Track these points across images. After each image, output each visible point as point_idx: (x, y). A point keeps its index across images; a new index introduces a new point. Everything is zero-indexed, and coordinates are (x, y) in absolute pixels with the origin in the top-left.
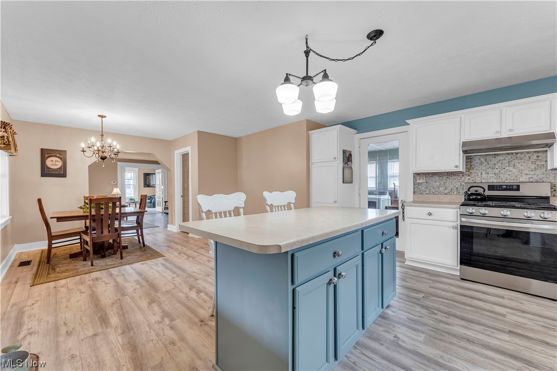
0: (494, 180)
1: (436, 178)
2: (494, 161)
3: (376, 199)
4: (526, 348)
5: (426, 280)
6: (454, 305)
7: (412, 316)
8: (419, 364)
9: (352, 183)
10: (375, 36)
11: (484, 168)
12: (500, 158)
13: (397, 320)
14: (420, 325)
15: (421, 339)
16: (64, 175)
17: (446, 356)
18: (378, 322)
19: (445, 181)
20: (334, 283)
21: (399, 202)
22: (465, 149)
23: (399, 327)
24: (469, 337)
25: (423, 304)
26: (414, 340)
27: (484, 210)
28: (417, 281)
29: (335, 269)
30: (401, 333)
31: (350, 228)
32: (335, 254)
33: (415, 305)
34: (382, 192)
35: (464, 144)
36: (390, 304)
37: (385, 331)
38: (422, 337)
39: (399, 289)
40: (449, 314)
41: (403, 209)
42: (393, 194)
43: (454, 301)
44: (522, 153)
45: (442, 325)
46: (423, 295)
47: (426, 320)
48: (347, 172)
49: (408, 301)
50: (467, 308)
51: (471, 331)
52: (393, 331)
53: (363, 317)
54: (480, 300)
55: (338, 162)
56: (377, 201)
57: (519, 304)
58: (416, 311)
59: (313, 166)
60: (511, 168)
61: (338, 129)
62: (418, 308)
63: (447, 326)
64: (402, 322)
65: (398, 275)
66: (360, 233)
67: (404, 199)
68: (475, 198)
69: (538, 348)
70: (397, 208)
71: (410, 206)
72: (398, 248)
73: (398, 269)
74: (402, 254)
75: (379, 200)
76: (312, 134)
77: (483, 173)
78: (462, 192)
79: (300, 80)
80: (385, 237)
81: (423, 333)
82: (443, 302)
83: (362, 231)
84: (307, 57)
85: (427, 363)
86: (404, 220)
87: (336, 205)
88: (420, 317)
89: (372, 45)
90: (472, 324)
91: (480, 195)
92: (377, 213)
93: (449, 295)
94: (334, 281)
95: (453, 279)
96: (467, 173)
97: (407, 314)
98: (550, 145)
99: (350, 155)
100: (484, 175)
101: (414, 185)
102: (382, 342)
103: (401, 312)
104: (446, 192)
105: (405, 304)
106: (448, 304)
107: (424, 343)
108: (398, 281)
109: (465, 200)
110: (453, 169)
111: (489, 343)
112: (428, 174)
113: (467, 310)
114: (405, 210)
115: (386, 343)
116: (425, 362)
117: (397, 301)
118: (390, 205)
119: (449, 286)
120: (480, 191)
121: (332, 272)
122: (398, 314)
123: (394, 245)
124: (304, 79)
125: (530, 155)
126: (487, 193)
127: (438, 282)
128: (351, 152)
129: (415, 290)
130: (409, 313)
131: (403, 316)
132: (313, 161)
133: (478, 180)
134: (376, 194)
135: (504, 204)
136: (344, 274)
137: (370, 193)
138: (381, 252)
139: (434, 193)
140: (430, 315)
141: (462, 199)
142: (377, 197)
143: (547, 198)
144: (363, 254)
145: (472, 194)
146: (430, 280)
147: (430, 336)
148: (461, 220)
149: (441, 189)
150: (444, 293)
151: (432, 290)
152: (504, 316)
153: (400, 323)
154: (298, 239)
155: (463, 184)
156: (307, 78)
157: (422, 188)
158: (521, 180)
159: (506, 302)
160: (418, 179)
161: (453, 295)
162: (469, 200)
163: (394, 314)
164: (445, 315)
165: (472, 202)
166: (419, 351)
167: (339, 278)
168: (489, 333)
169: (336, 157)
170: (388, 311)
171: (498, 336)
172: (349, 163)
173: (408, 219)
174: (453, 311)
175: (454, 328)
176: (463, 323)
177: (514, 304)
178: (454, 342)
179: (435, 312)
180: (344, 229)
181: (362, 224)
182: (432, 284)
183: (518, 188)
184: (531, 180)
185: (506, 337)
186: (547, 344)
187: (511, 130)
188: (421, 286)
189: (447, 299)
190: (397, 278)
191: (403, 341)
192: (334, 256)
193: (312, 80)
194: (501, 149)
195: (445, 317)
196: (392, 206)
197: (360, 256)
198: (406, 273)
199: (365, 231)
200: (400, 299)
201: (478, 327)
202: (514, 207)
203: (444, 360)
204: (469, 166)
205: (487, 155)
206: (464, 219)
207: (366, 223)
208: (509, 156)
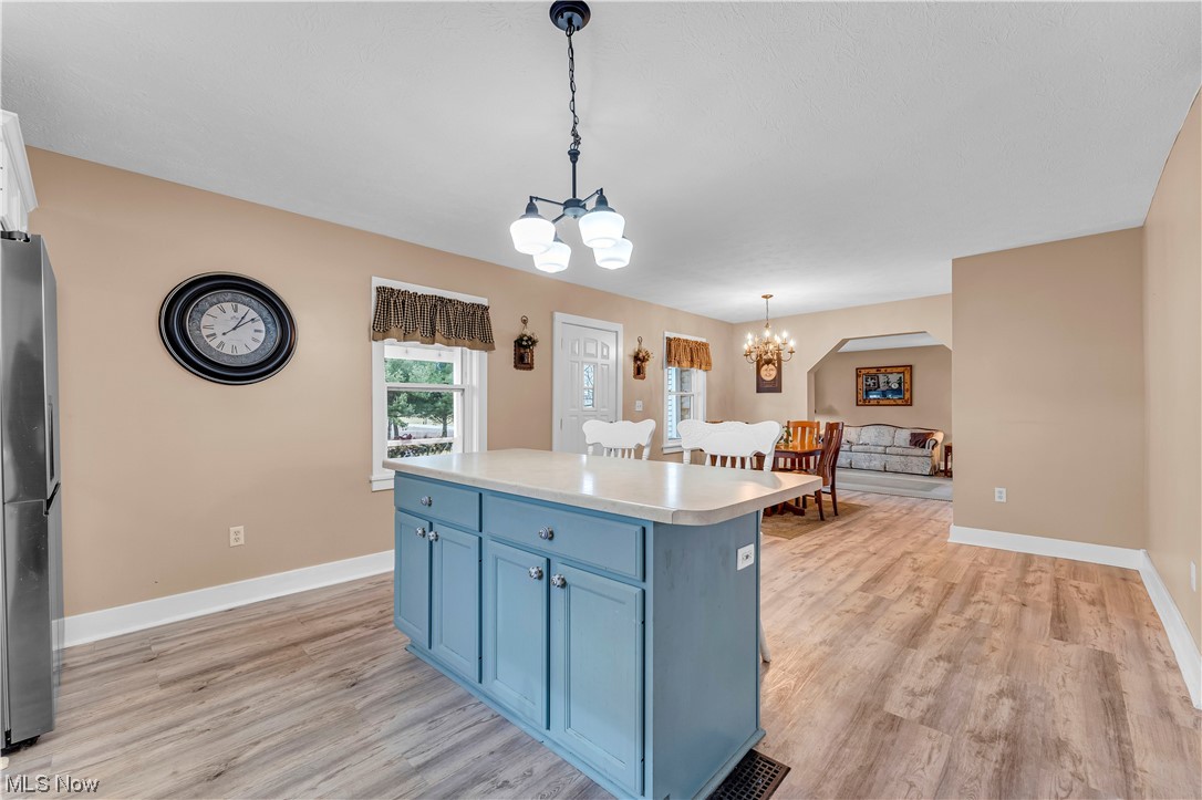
16: (778, 390)
84: (574, 163)
124: (567, 205)
156: (574, 204)
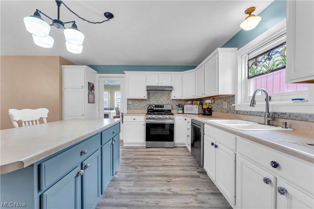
0: (156, 103)
1: (137, 102)
2: (157, 95)
3: (109, 112)
4: (167, 170)
5: (133, 152)
6: (144, 161)
7: (127, 174)
8: (132, 199)
9: (94, 103)
10: (109, 16)
11: (153, 98)
12: (158, 94)
13: (120, 179)
14: (131, 177)
15: (132, 185)
17: (142, 188)
18: (110, 185)
19: (140, 103)
20: (81, 175)
21: (121, 114)
22: (148, 89)
23: (121, 183)
24: (150, 174)
25: (132, 165)
26: (128, 187)
27: (154, 116)
28: (129, 154)
29: (82, 164)
30: (122, 186)
31: (93, 133)
32: (82, 153)
33: (129, 167)
34: (112, 109)
35: (147, 87)
36: (117, 171)
37: (114, 189)
38: (132, 183)
39: (121, 161)
40: (143, 166)
41: (122, 118)
42: (117, 109)
43: (144, 159)
44: (164, 93)
45: (140, 173)
46: (132, 160)
47: (134, 173)
48: (91, 96)
49: (125, 166)
50: (149, 160)
51: (151, 171)
52: (119, 186)
53: (102, 187)
54: (153, 155)
55: (85, 89)
56: (109, 114)
57: (164, 153)
58: (129, 170)
59: (65, 91)
60: (161, 99)
61: (85, 68)
62: (130, 168)
63: (142, 173)
64: (122, 179)
65: (121, 153)
66: (100, 134)
67: (123, 112)
68: (151, 111)
69: (170, 169)
70: (119, 117)
71: (126, 116)
72: (121, 139)
73: (121, 150)
74: (122, 141)
75: (110, 113)
76: (65, 68)
77: (153, 100)
78: (146, 108)
79: (52, 21)
80: (115, 134)
81: (132, 180)
82: (140, 161)
83: (101, 133)
84: (59, 6)
85: (135, 197)
86: (123, 123)
87: (83, 117)
88: (131, 172)
89: (107, 21)
90: (151, 168)
91: (152, 109)
92: (109, 121)
93: (142, 157)
94: (81, 173)
95: (143, 148)
96: (148, 100)
97: (125, 174)
98: (171, 91)
99: (93, 86)
100: (153, 101)
101: (127, 105)
102: (113, 197)
103: (122, 173)
104: (140, 108)
105: (124, 168)
106: (142, 161)
107: (134, 186)
108: (121, 156)
109: (147, 112)
110: (143, 98)
111: (156, 173)
112: (133, 99)
113: (149, 162)
114: (123, 118)
115: (115, 196)
116: (134, 196)
117: (120, 168)
118: (116, 116)
119: (142, 152)
120: (152, 107)
121: (79, 167)
122: (121, 175)
123: (119, 138)
124: (55, 21)
125: (166, 94)
126: (155, 109)
127: (138, 151)
128: (94, 84)
129: (128, 159)
130: (126, 173)
131: (123, 175)
132: (65, 87)
133: (152, 103)
134: (109, 110)
135: (160, 113)
136: (88, 165)
137: (105, 109)
138: (112, 144)
139: (136, 109)
140: (135, 170)
141: (146, 112)
142: (109, 111)
143: (170, 110)
144: (102, 148)
145: (150, 109)
146: (135, 151)
147: (136, 181)
148: (146, 121)
149: (139, 107)
150: (140, 156)
151: (135, 157)
152: (160, 159)
153: (122, 180)
154: (46, 150)
155: (146, 105)
156: (58, 22)
157: (131, 106)
158: (164, 103)
159: (160, 153)
160: (129, 102)
161: (144, 156)
162: (149, 112)
163: (119, 176)
164: (141, 167)
165: (150, 113)
166: (131, 192)
167: (85, 169)
168: (157, 169)
169: (83, 86)
170: (116, 176)
171: (159, 169)
172: (92, 91)
173: (125, 123)
174: (144, 164)
175: (145, 172)
176: (148, 168)
177: (163, 153)
178: (145, 179)
179: (137, 167)
180: (89, 134)
181: (101, 129)
182: (135, 153)
183: (163, 107)
184: (167, 103)
185: (161, 168)
186: (172, 166)
187: (162, 83)
188: (131, 156)
189: (142, 159)
190: (120, 155)
191: (124, 190)
192: (81, 155)
193: (63, 25)
194: (159, 90)
195: (141, 168)
196: (117, 116)
197: (100, 150)
198: (124, 151)
199: (103, 133)
200: (122, 166)
201: (153, 168)
202: (163, 114)
203: (142, 191)
204: (148, 97)
205: (154, 93)
206: (147, 121)
207: (103, 128)
208: (161, 94)
